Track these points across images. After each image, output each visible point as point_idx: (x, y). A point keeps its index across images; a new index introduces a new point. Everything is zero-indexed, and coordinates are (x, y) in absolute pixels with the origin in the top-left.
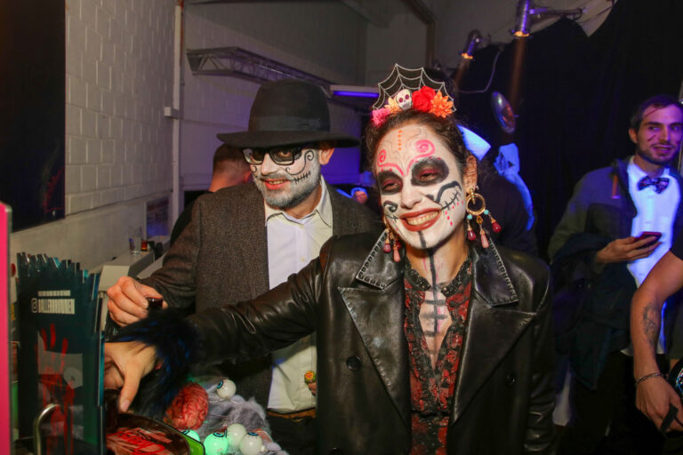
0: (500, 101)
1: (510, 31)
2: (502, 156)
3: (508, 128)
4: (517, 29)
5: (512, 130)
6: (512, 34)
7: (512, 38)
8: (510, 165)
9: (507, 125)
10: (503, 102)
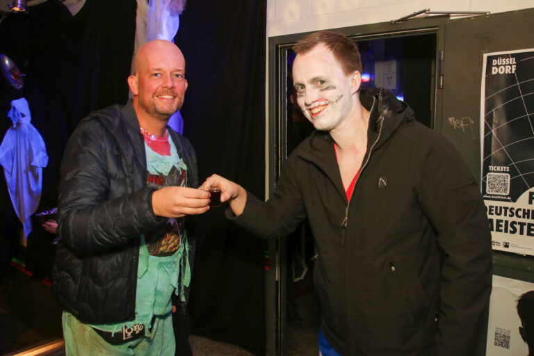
0: (7, 62)
1: (9, 5)
2: (14, 109)
3: (17, 85)
4: (15, 4)
5: (21, 86)
6: (10, 8)
7: (11, 11)
8: (23, 116)
9: (16, 82)
10: (9, 62)
